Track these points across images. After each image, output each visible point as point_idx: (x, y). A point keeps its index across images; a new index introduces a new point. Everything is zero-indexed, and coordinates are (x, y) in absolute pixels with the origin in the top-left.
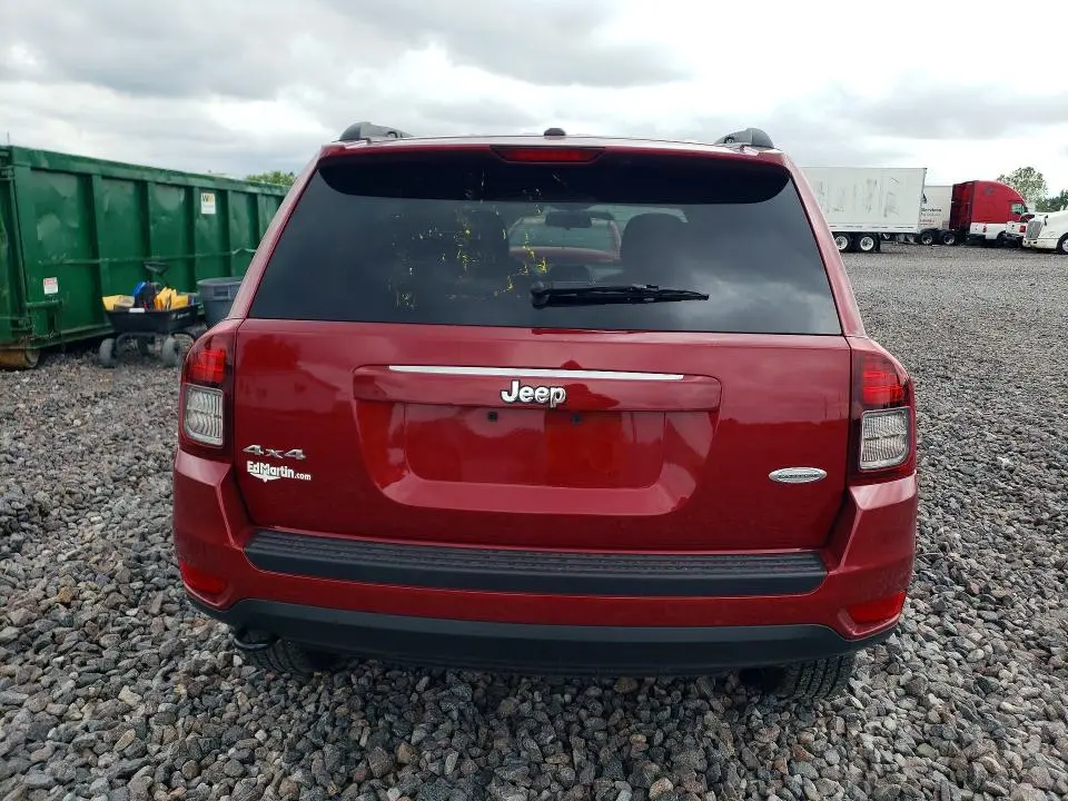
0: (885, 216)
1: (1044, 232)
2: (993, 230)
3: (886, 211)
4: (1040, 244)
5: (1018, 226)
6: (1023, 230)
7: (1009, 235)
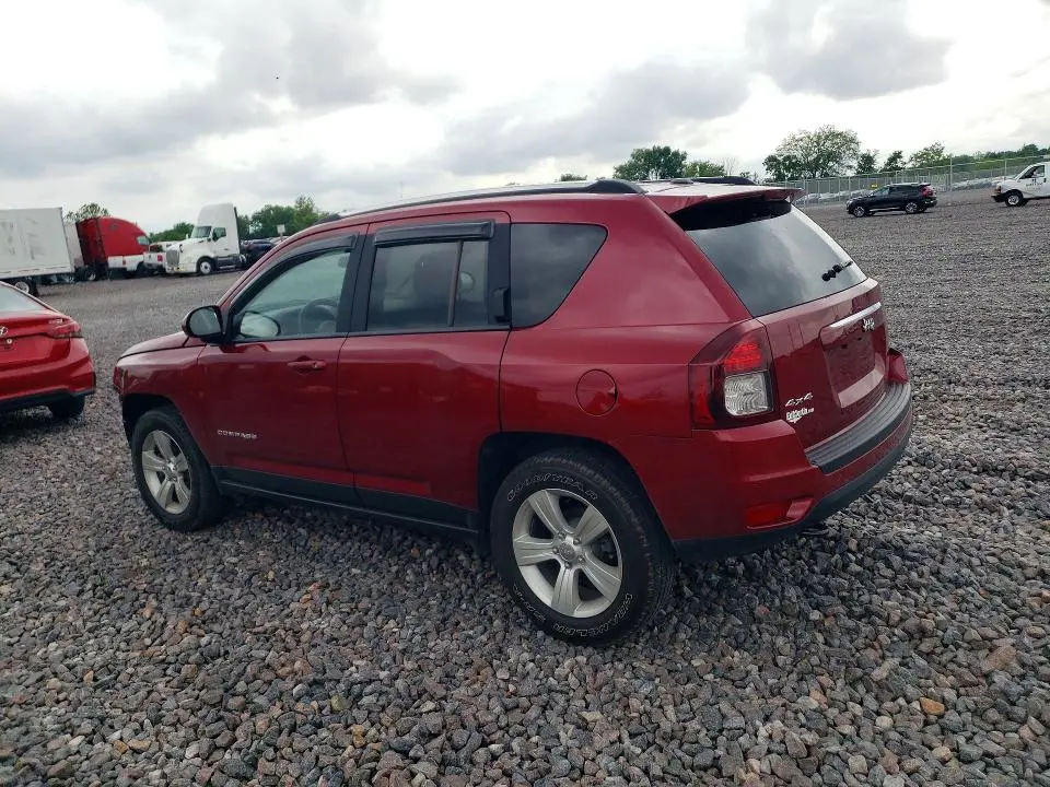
0: (33, 258)
1: (182, 259)
2: (132, 262)
3: (32, 253)
4: (182, 270)
5: (154, 256)
6: (160, 259)
7: (150, 265)
